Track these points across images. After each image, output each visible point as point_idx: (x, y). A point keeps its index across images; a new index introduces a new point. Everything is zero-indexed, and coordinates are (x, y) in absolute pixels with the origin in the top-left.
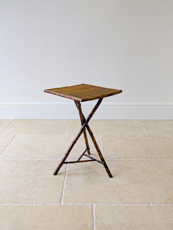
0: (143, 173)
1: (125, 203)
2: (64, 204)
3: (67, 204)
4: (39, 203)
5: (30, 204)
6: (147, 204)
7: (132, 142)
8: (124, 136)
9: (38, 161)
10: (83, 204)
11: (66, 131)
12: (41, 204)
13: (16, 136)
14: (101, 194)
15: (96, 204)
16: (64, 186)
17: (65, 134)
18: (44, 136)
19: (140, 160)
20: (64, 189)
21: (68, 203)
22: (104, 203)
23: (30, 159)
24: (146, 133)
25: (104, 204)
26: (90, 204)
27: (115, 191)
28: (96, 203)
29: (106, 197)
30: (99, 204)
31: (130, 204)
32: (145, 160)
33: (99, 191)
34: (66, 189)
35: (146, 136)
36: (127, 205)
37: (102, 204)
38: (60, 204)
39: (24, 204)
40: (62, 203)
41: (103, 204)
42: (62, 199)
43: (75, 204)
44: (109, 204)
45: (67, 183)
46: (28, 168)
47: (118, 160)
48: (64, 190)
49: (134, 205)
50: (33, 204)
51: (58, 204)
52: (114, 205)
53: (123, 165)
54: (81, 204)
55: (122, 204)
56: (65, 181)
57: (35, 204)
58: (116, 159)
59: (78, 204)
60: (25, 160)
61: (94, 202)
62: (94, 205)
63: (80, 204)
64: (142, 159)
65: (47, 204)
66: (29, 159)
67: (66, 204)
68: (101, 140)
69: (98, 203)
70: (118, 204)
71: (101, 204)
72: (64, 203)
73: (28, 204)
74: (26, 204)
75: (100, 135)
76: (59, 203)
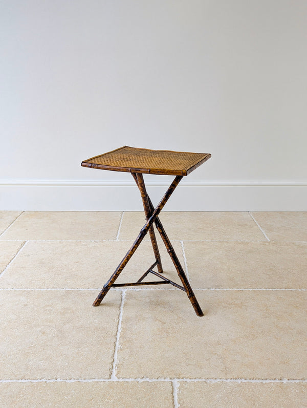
0: (266, 317)
1: (236, 379)
2: (117, 380)
3: (123, 380)
4: (70, 379)
5: (52, 381)
6: (277, 381)
7: (241, 254)
8: (227, 242)
9: (68, 293)
10: (154, 380)
11: (119, 233)
12: (72, 381)
13: (26, 243)
14: (188, 359)
15: (180, 380)
16: (117, 343)
17: (118, 240)
18: (78, 243)
19: (260, 291)
20: (117, 348)
21: (126, 378)
22: (195, 378)
23: (53, 288)
24: (267, 238)
25: (195, 381)
26: (168, 380)
27: (215, 352)
28: (179, 378)
29: (199, 366)
30: (185, 380)
31: (245, 381)
32: (267, 290)
33: (184, 353)
34: (121, 350)
35: (267, 244)
36: (239, 381)
37: (190, 381)
38: (110, 380)
39: (40, 379)
40: (114, 378)
41: (193, 380)
42: (114, 370)
43: (138, 380)
44: (204, 380)
45: (122, 337)
46: (48, 305)
47: (217, 290)
48: (116, 351)
49: (253, 381)
50: (59, 380)
51: (107, 381)
52: (214, 381)
53: (228, 301)
54: (150, 381)
55: (229, 380)
56: (119, 333)
57: (62, 380)
58: (214, 289)
59: (145, 380)
60: (42, 290)
61: (175, 376)
62: (175, 381)
63: (148, 380)
64: (263, 289)
65: (85, 381)
66: (50, 289)
67: (121, 380)
68: (184, 252)
69: (182, 378)
70: (222, 380)
71: (188, 380)
72: (118, 378)
73: (48, 381)
74: (44, 380)
75: (182, 242)
76: (108, 379)
